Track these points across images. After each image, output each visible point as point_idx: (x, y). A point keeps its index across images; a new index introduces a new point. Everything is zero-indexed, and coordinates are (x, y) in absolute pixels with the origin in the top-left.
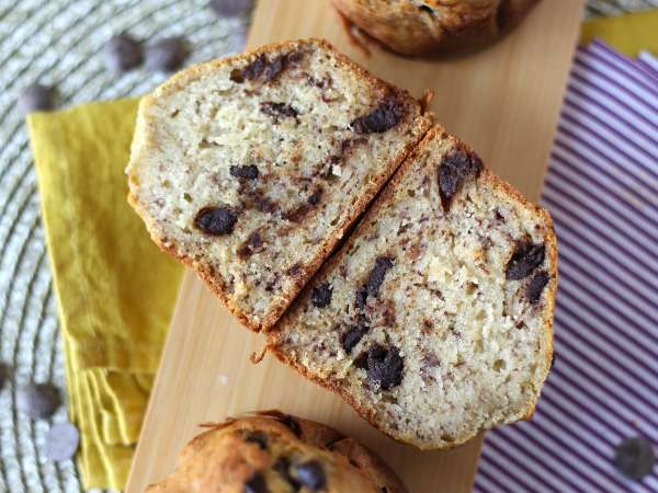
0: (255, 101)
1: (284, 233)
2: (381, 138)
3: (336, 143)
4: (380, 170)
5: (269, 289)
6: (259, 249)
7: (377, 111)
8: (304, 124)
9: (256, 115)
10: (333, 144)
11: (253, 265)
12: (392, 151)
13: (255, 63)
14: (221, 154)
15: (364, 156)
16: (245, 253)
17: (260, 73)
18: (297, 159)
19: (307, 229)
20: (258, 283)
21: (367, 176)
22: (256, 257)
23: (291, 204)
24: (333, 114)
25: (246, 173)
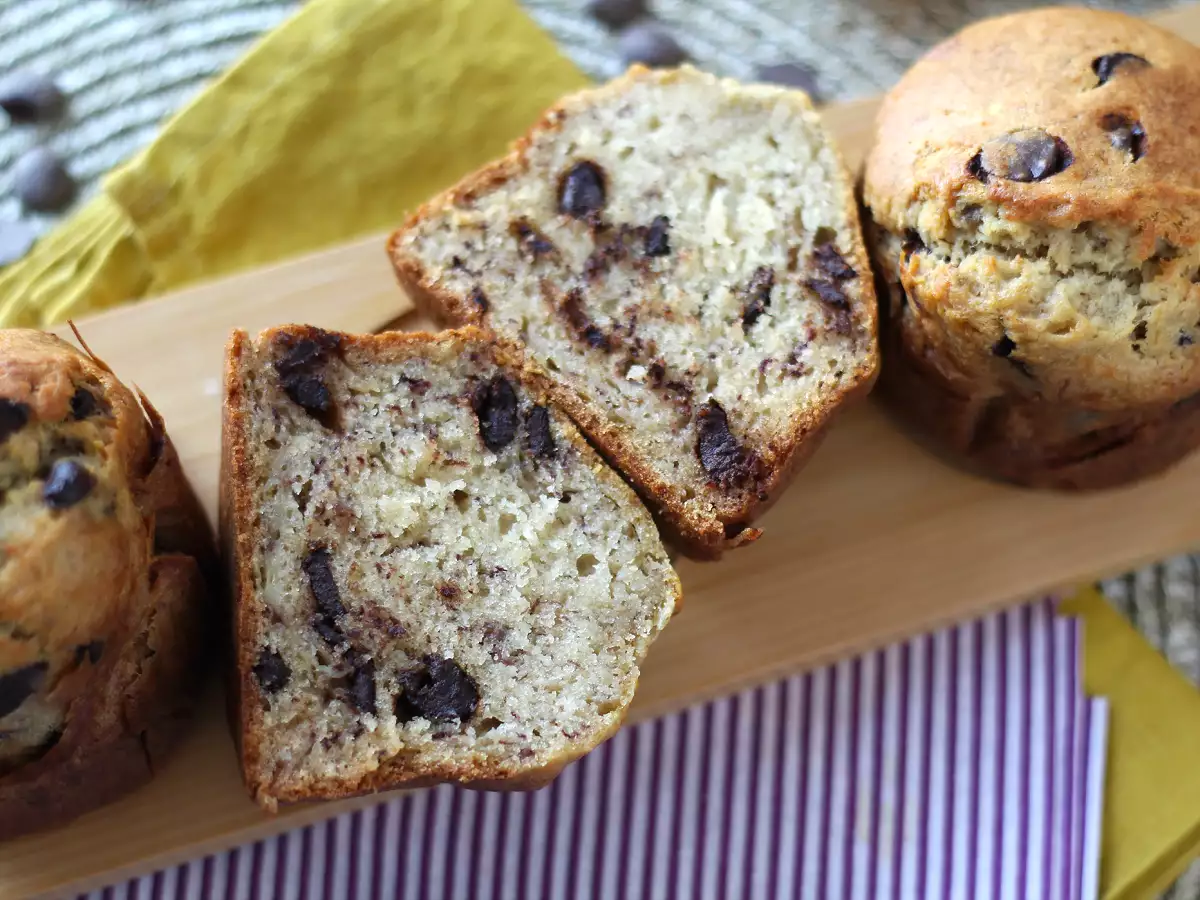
0: (778, 260)
1: (546, 289)
2: (686, 450)
3: (687, 378)
4: (629, 442)
5: (457, 262)
6: (524, 248)
7: (734, 443)
8: (728, 330)
9: (754, 259)
10: (688, 373)
11: (499, 240)
12: (660, 465)
13: (843, 262)
14: (694, 204)
15: (657, 418)
16: (521, 229)
17: (824, 270)
18: (669, 314)
19: (548, 324)
20: (468, 245)
21: (622, 421)
22: (512, 245)
23: (592, 300)
24: (739, 376)
25: (657, 239)
